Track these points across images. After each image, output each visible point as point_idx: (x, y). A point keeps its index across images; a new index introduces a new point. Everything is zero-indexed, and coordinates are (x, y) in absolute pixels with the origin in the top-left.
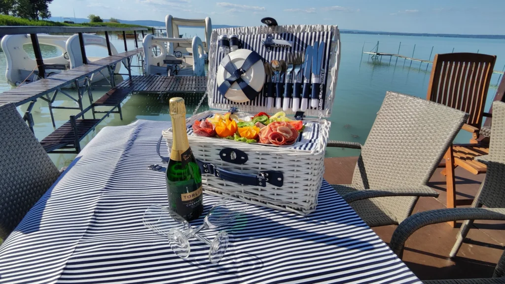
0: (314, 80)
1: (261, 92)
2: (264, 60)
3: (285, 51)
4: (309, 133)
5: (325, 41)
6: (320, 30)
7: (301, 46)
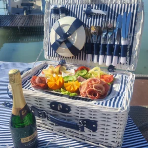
0: (123, 43)
1: (82, 49)
2: (85, 25)
3: (101, 18)
4: (118, 85)
5: (132, 12)
6: (129, 2)
7: (113, 15)
